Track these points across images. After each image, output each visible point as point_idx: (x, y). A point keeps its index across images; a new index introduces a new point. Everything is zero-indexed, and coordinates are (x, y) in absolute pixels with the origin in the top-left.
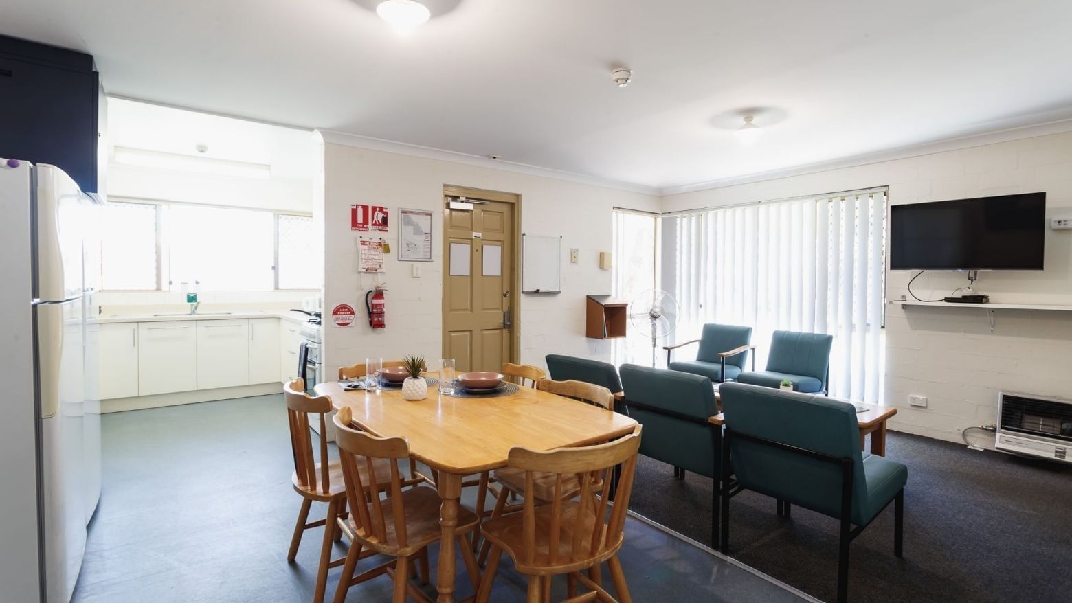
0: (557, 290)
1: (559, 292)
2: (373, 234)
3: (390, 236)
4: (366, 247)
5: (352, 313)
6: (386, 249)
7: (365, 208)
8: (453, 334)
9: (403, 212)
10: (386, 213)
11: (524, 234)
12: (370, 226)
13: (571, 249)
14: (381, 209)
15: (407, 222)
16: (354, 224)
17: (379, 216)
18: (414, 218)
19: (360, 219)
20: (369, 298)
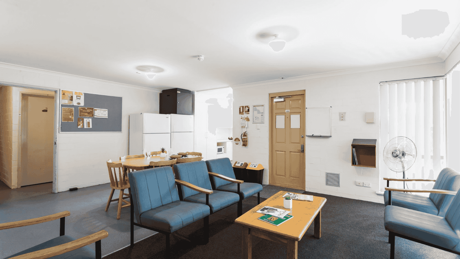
0: (329, 135)
1: (331, 136)
2: (245, 115)
3: (250, 116)
4: (242, 120)
5: (239, 141)
6: (248, 119)
7: (243, 107)
8: (277, 152)
9: (254, 106)
10: (249, 108)
11: (306, 108)
12: (244, 113)
13: (340, 113)
14: (247, 107)
15: (256, 110)
16: (240, 112)
17: (247, 109)
18: (258, 108)
19: (241, 111)
20: (242, 136)
